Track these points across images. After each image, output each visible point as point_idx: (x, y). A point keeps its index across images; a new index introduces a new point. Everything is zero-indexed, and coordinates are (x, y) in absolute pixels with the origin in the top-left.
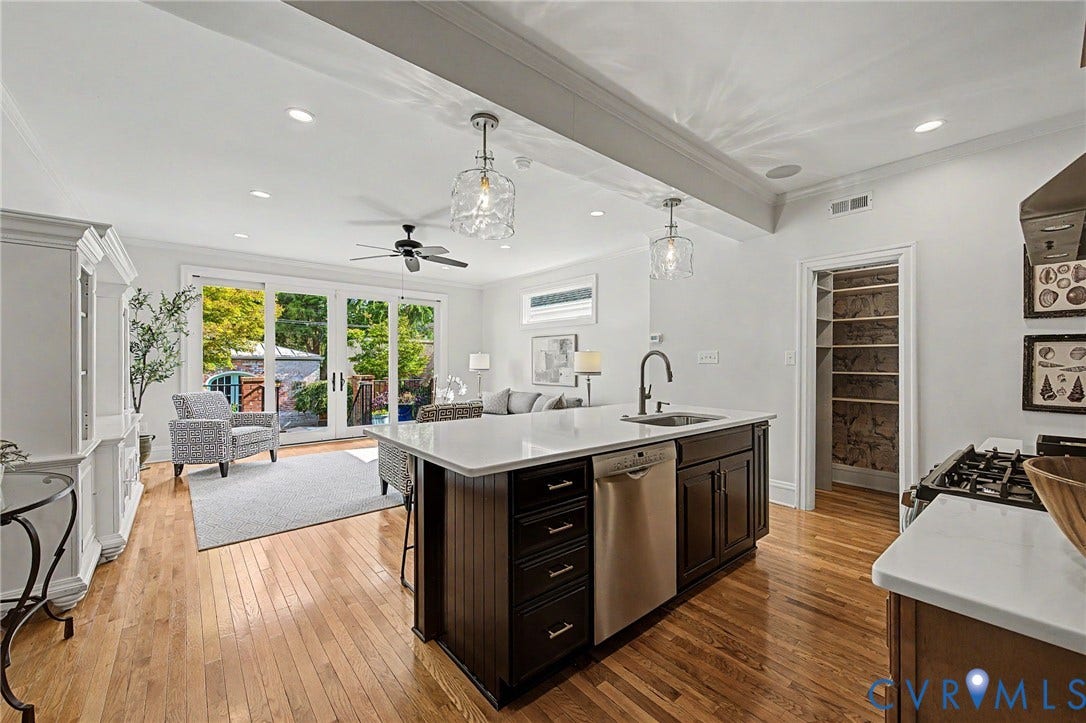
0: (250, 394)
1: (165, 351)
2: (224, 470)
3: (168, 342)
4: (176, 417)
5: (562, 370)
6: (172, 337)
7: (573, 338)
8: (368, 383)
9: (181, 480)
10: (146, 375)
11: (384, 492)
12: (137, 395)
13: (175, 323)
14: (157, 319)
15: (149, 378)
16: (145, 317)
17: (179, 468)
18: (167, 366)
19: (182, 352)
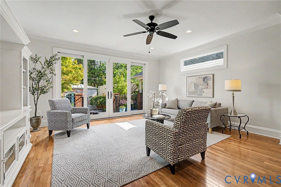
0: (78, 99)
1: (47, 81)
2: (69, 134)
3: (48, 78)
4: (50, 110)
5: (205, 90)
6: (49, 76)
7: (211, 76)
8: (117, 96)
9: (52, 137)
10: (39, 91)
11: (148, 155)
12: (36, 100)
13: (50, 70)
14: (43, 68)
15: (40, 93)
16: (39, 67)
17: (51, 132)
18: (47, 88)
19: (54, 82)
